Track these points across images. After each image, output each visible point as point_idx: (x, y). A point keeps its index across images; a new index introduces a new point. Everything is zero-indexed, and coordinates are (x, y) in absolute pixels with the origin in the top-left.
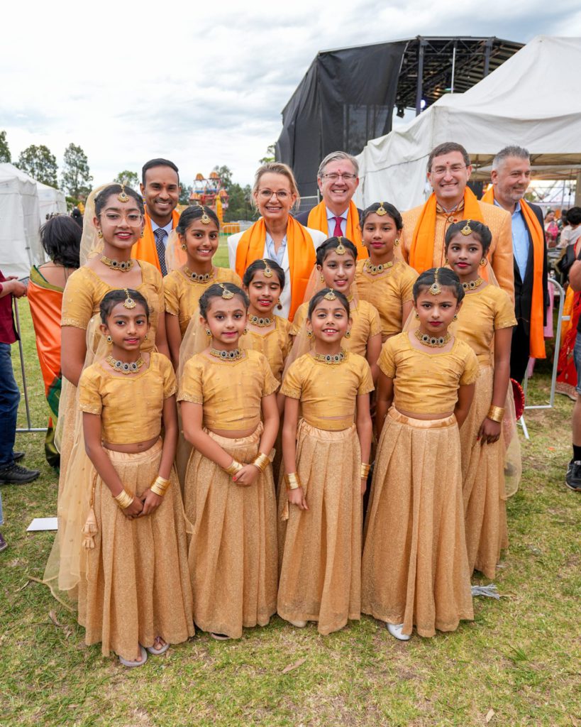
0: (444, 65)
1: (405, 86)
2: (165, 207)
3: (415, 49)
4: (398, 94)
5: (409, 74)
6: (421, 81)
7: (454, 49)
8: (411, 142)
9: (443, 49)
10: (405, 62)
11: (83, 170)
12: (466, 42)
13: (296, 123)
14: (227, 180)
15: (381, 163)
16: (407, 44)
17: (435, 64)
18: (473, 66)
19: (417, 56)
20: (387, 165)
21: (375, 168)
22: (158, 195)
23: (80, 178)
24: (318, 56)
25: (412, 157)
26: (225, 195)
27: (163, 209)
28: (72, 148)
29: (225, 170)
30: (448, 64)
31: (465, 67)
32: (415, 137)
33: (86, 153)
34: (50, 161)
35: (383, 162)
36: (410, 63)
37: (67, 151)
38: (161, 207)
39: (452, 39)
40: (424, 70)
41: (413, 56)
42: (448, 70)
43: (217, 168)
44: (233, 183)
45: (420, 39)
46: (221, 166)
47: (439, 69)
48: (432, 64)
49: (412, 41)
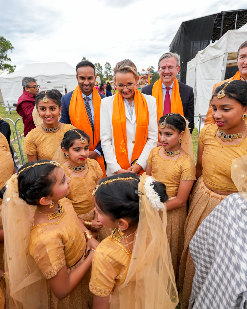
0: (232, 22)
1: (215, 32)
2: (88, 88)
3: (220, 17)
4: (212, 36)
5: (217, 27)
6: (222, 30)
7: (237, 15)
8: (217, 49)
9: (232, 15)
10: (216, 22)
11: (110, 70)
12: (241, 11)
13: (173, 49)
14: (153, 70)
15: (203, 60)
16: (217, 15)
17: (228, 22)
18: (244, 21)
19: (221, 20)
20: (206, 60)
21: (201, 62)
22: (84, 82)
23: (109, 72)
24: (182, 24)
25: (217, 56)
26: (151, 75)
27: (87, 89)
28: (107, 63)
29: (152, 67)
30: (233, 22)
31: (241, 22)
32: (218, 47)
33: (111, 65)
34: (100, 68)
35: (204, 59)
36: (218, 23)
37: (105, 64)
38: (85, 88)
39: (236, 11)
40: (224, 25)
41: (219, 20)
42: (234, 24)
43: (150, 67)
44: (155, 71)
45: (223, 12)
46: (151, 66)
47: (229, 24)
48: (227, 22)
49: (219, 14)
